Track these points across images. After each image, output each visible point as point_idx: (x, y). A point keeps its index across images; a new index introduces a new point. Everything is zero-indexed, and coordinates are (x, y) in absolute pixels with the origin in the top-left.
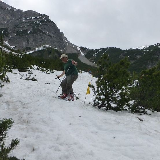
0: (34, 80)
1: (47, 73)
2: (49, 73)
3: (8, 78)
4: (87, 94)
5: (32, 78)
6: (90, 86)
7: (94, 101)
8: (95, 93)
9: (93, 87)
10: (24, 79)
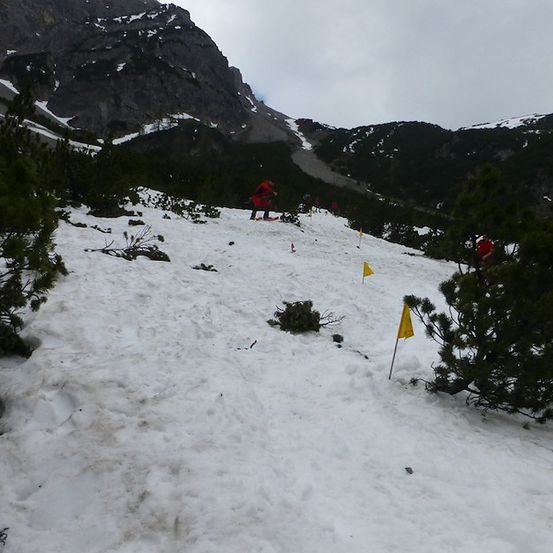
0: (155, 255)
1: (196, 222)
2: (202, 222)
3: (58, 258)
4: (399, 337)
5: (150, 248)
6: (411, 302)
7: (439, 370)
8: (430, 331)
9: (428, 307)
10: (118, 255)
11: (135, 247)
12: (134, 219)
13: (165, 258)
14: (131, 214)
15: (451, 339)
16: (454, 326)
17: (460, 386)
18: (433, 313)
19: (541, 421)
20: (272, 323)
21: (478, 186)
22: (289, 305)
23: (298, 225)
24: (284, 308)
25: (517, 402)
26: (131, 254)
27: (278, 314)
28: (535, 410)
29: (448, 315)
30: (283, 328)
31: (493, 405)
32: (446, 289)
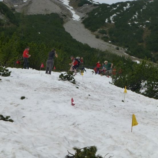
22: (78, 151)
23: (74, 82)
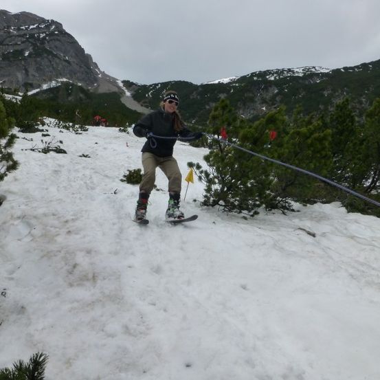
0: (59, 151)
5: (56, 147)
6: (190, 165)
7: (206, 196)
8: (200, 178)
9: (199, 167)
10: (40, 152)
11: (48, 147)
12: (44, 133)
13: (65, 152)
14: (42, 130)
15: (210, 182)
16: (211, 176)
17: (215, 203)
18: (201, 170)
19: (252, 216)
20: (122, 180)
21: (219, 109)
22: (130, 172)
23: (128, 133)
24: (128, 173)
25: (241, 208)
26: (46, 151)
27: (125, 176)
28: (250, 212)
29: (209, 171)
30: (128, 183)
31: (230, 211)
32: (207, 158)
